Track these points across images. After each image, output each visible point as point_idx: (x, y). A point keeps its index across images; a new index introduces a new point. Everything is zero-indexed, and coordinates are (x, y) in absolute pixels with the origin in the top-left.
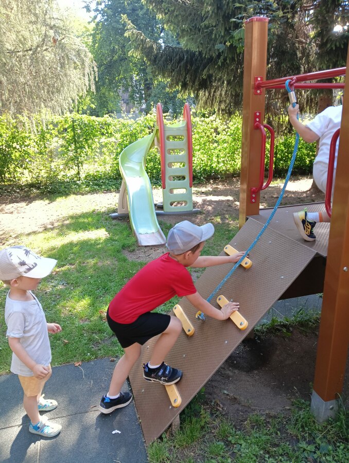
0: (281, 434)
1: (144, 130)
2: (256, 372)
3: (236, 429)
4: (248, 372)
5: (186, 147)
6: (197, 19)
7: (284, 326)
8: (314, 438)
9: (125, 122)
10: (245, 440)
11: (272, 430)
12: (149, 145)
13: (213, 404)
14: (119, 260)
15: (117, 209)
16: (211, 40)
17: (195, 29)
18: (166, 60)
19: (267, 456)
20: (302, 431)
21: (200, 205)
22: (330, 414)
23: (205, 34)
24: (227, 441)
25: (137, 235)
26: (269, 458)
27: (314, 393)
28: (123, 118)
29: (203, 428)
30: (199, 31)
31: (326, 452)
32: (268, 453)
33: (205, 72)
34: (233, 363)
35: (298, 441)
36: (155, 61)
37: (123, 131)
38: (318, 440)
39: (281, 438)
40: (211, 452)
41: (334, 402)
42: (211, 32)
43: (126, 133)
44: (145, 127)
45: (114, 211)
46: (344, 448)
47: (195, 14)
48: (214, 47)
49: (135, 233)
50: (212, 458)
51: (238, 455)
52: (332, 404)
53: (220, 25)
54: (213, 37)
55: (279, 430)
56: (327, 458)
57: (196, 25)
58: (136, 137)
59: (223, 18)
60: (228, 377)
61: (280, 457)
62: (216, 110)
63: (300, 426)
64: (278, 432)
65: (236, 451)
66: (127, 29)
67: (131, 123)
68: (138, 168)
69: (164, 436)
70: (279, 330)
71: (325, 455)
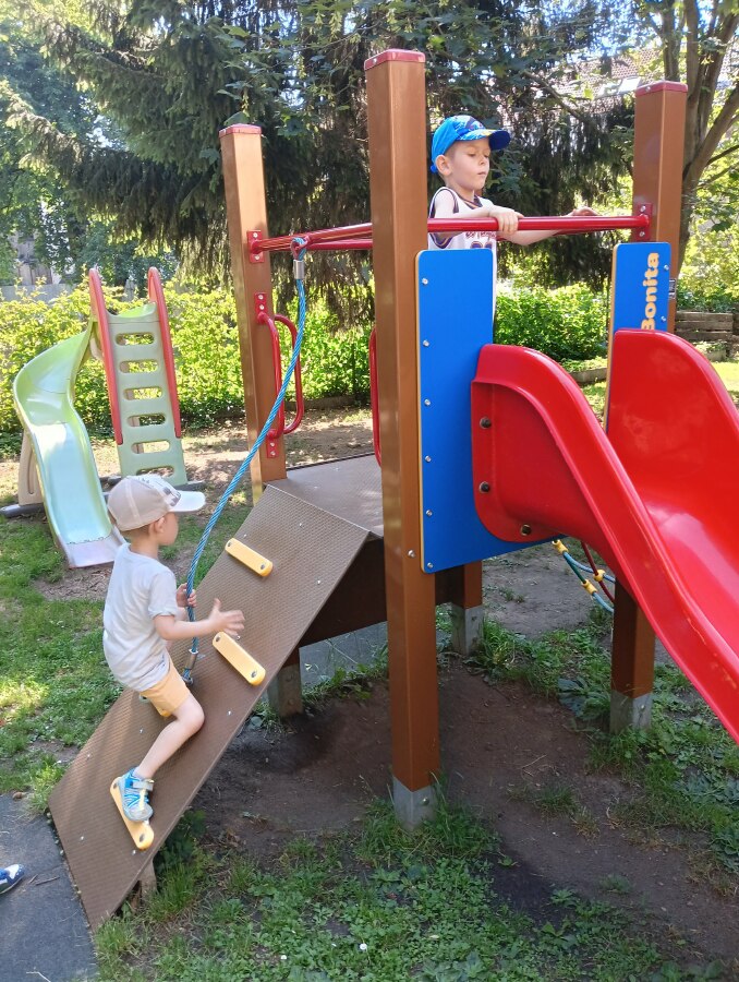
0: (344, 865)
1: (69, 323)
2: (305, 771)
3: (264, 872)
4: (292, 773)
5: (159, 356)
6: (160, 99)
7: (359, 681)
8: (400, 861)
9: (25, 308)
10: (278, 886)
11: (328, 861)
12: (78, 355)
13: (220, 837)
14: (24, 602)
15: (17, 496)
16: (192, 141)
17: (158, 119)
18: (104, 178)
19: (318, 905)
20: (381, 853)
21: (202, 472)
22: (424, 812)
23: (179, 129)
24: (247, 894)
25: (64, 544)
26: (321, 908)
27: (396, 782)
28: (19, 298)
29: (199, 880)
30: (167, 121)
31: (418, 876)
32: (320, 899)
33: (186, 203)
34: (262, 762)
35: (373, 870)
36: (79, 179)
37: (22, 328)
38: (406, 862)
39: (344, 873)
40: (217, 920)
41: (427, 789)
42: (190, 127)
43: (29, 331)
44: (71, 317)
45: (11, 500)
46: (448, 865)
47: (155, 89)
48: (197, 155)
49: (59, 544)
50: (218, 928)
51: (265, 914)
52: (424, 795)
53: (204, 114)
54: (193, 136)
55: (339, 859)
56: (421, 886)
57: (158, 110)
58: (52, 338)
59: (209, 99)
60: (254, 789)
61: (341, 902)
62: (220, 278)
63: (376, 845)
64: (340, 863)
65: (261, 908)
66: (13, 112)
67: (39, 309)
68: (58, 405)
69: (125, 909)
70: (348, 689)
71: (416, 883)
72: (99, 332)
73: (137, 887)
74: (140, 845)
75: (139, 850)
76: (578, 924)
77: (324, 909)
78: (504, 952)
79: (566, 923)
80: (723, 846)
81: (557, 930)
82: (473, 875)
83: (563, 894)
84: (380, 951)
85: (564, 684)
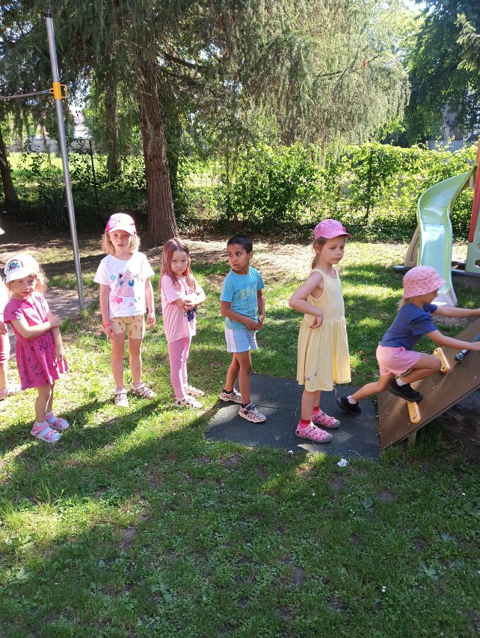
12: (461, 185)
28: (437, 149)
37: (434, 166)
43: (437, 169)
44: (465, 162)
45: (400, 263)
66: (462, 34)
67: (446, 156)
68: (441, 214)
72: (477, 173)
73: (407, 440)
74: (412, 421)
75: (412, 423)
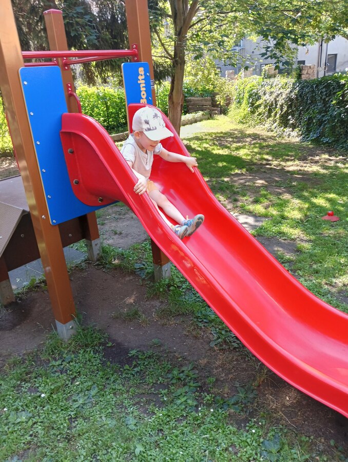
0: (36, 363)
2: (18, 327)
4: (11, 329)
7: (44, 282)
8: (62, 355)
10: (4, 380)
11: (28, 363)
19: (23, 383)
20: (53, 354)
22: (72, 332)
26: (25, 384)
31: (69, 360)
32: (25, 380)
35: (49, 362)
38: (64, 355)
39: (36, 367)
46: (84, 352)
55: (33, 361)
56: (71, 364)
61: (34, 379)
63: (51, 351)
64: (33, 363)
70: (38, 286)
71: (69, 363)
76: (139, 362)
77: (26, 384)
78: (108, 382)
79: (134, 363)
80: (197, 318)
81: (130, 367)
82: (95, 353)
83: (133, 352)
84: (52, 395)
85: (137, 266)
